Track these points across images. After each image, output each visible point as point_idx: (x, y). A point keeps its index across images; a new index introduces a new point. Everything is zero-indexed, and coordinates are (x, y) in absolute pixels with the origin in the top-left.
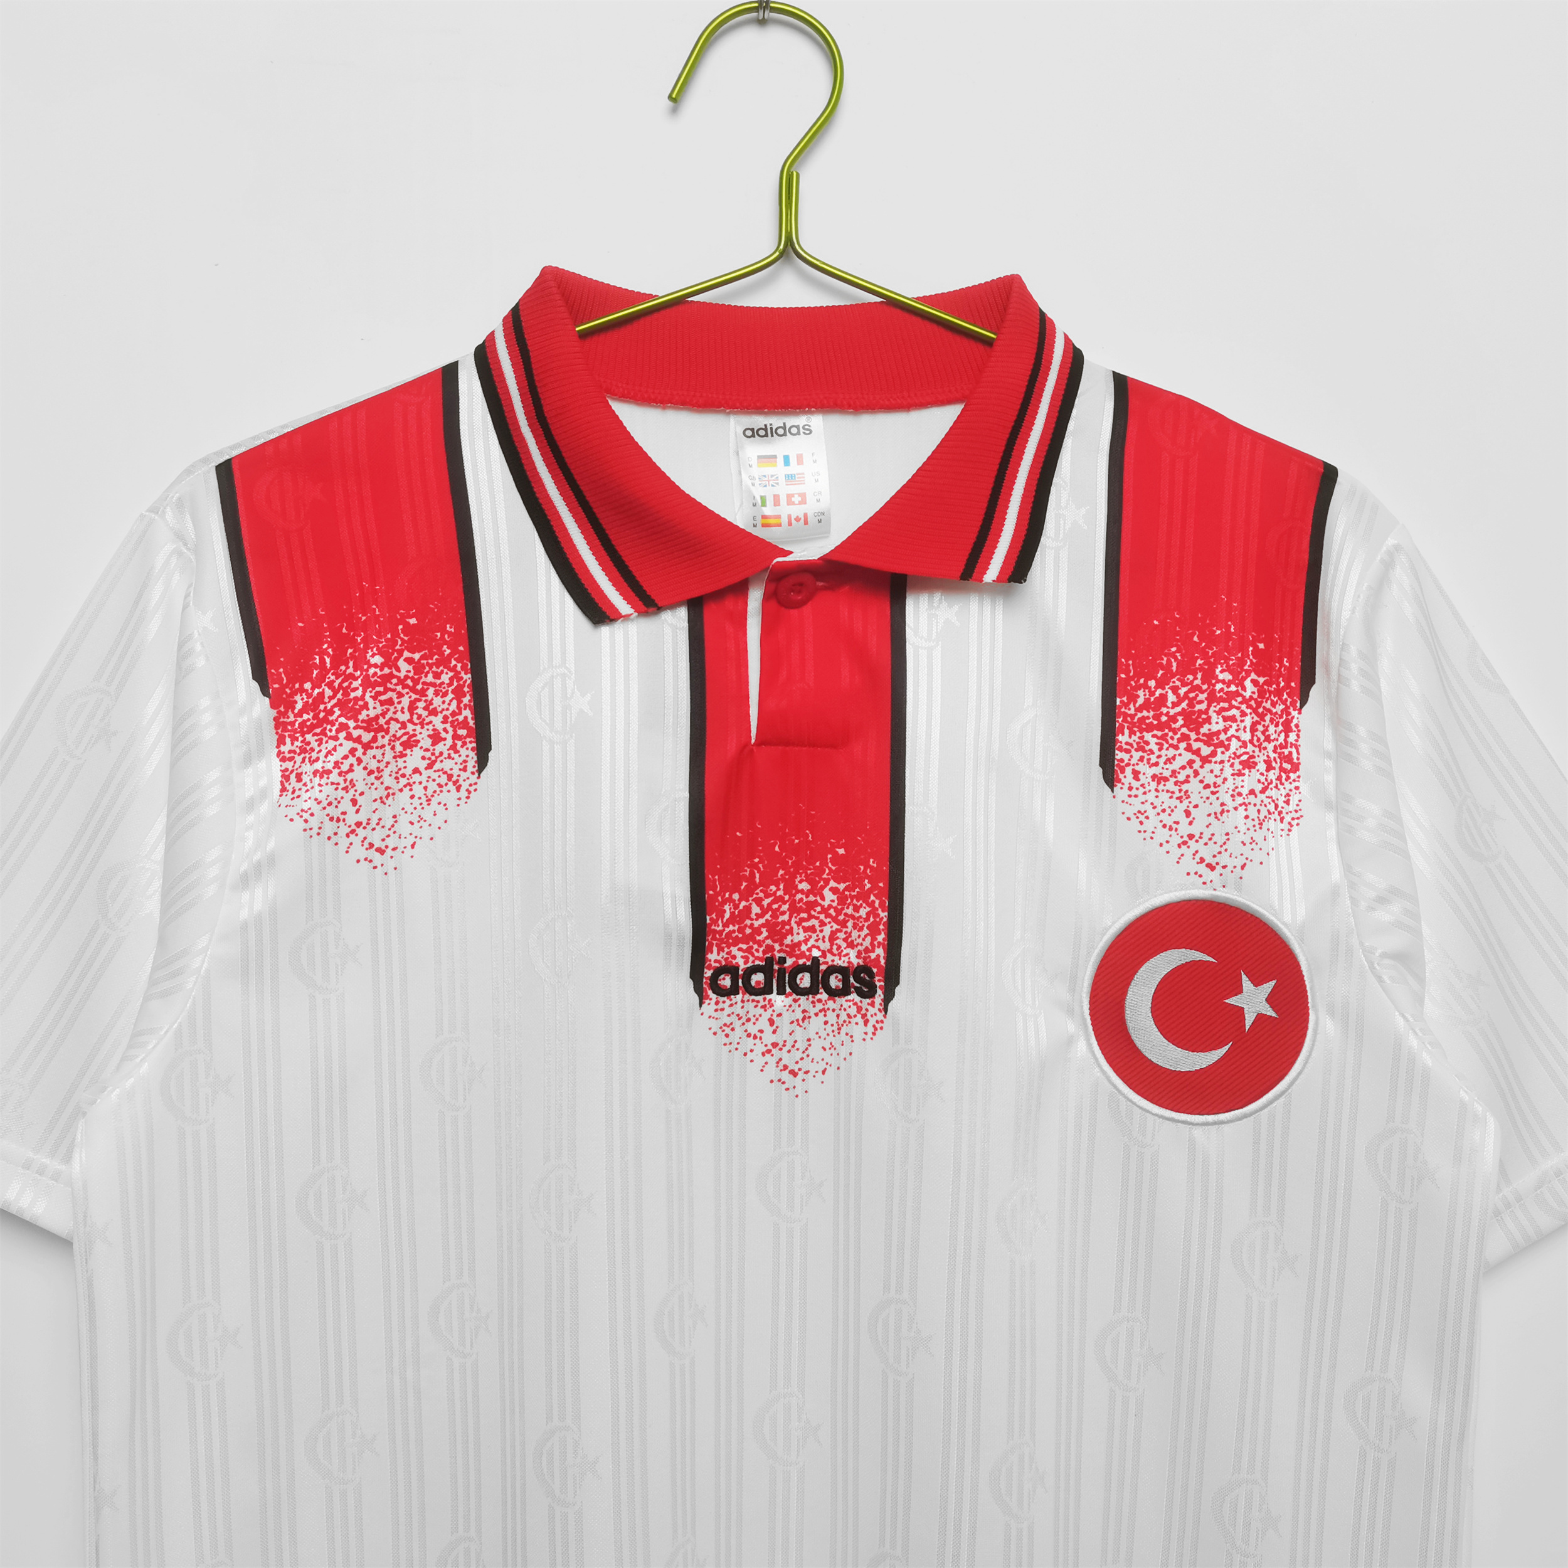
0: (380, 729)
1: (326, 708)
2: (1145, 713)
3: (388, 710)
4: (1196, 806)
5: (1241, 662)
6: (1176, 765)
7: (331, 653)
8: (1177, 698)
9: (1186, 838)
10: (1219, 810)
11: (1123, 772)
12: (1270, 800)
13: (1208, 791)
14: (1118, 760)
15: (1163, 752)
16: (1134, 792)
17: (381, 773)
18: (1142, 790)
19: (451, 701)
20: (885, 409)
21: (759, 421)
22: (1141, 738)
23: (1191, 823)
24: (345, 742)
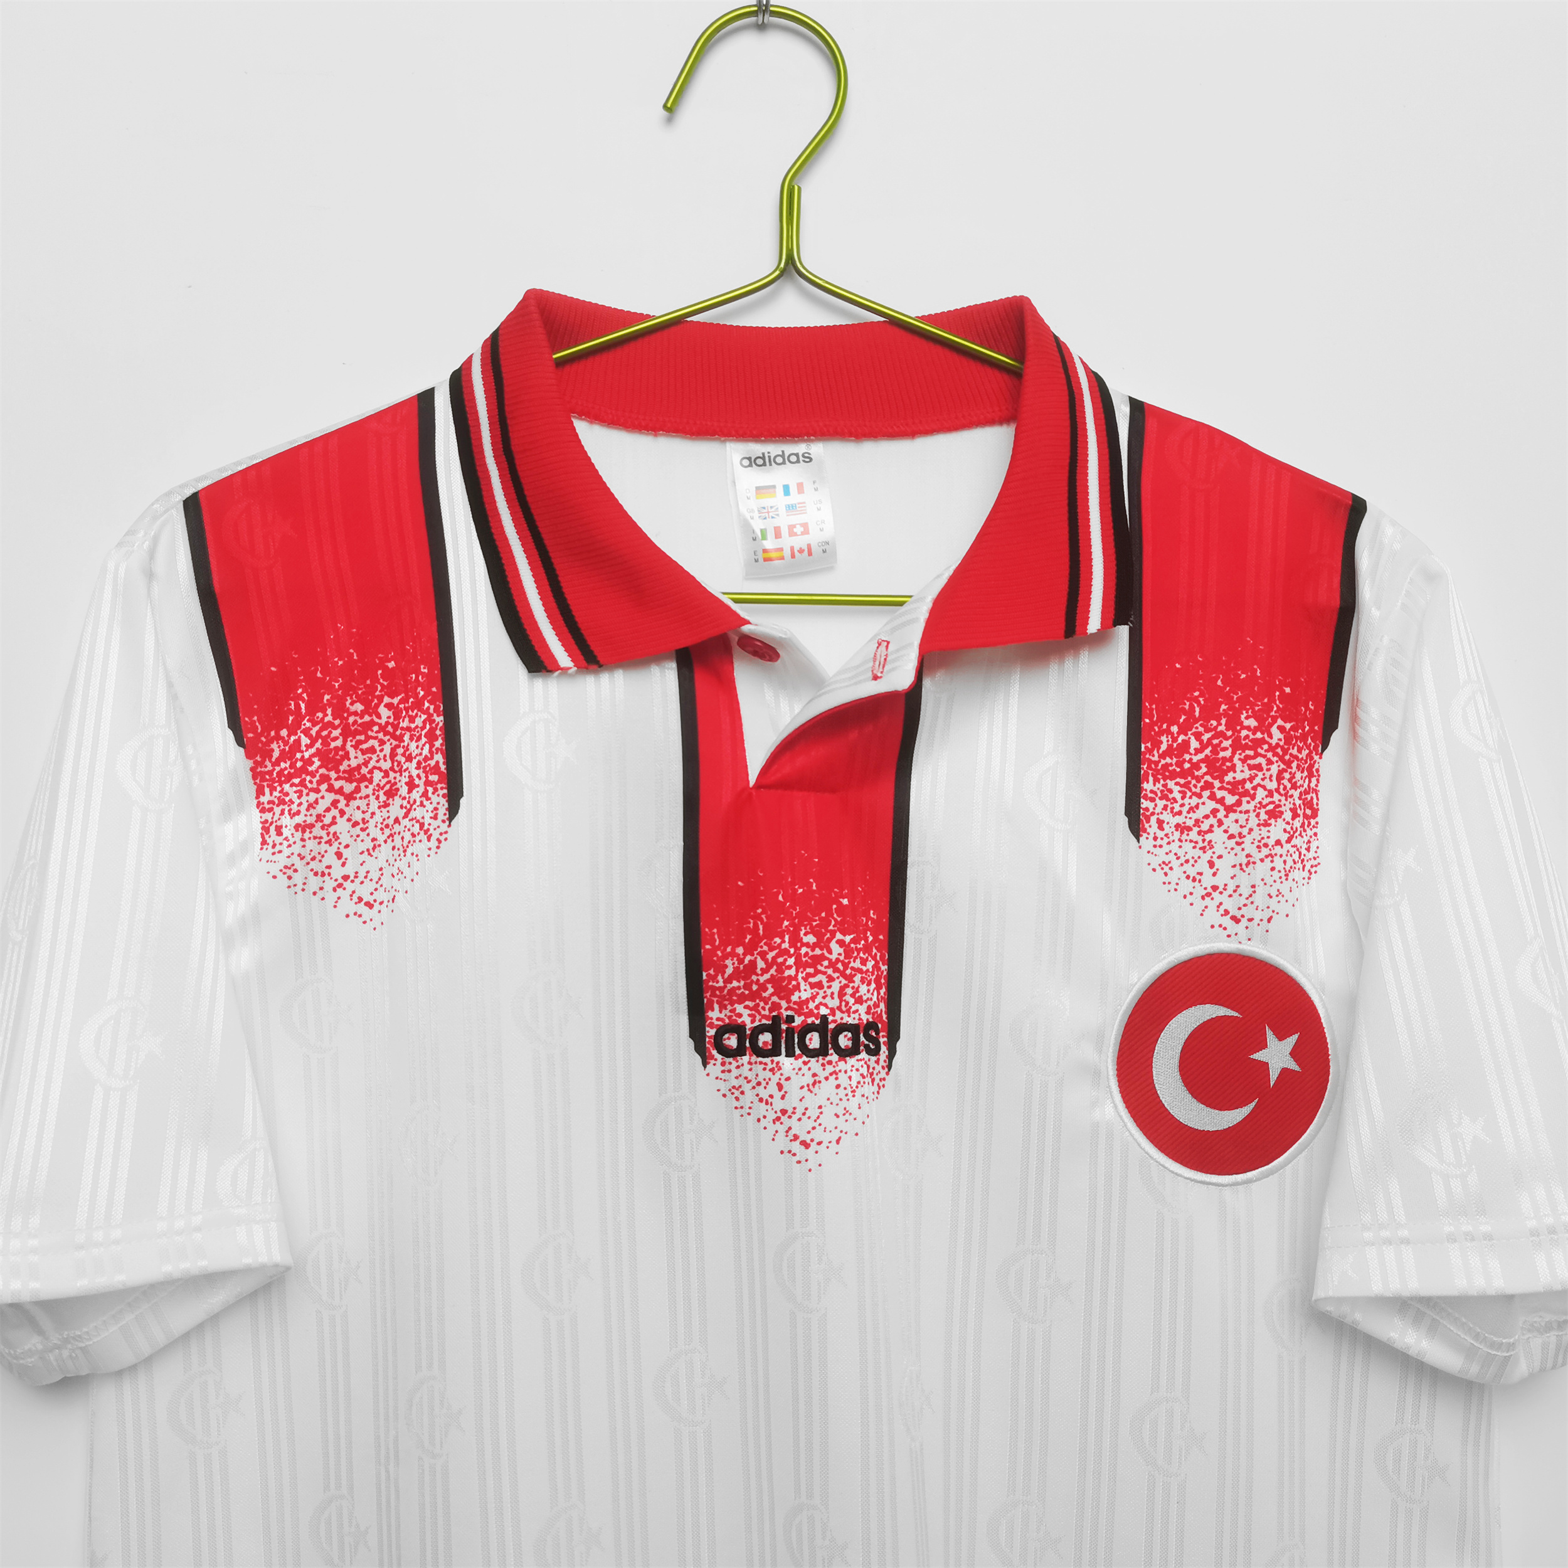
0: (363, 778)
1: (303, 757)
2: (1168, 760)
3: (371, 759)
4: (1220, 857)
5: (1268, 708)
6: (1199, 814)
7: (306, 698)
8: (1200, 744)
9: (1210, 890)
10: (1245, 861)
11: (1148, 821)
12: (1295, 849)
13: (1233, 841)
14: (1143, 809)
15: (1187, 801)
16: (1159, 842)
17: (367, 825)
18: (1166, 840)
19: (424, 745)
20: (888, 436)
21: (757, 448)
22: (1165, 786)
23: (1214, 874)
24: (327, 795)
